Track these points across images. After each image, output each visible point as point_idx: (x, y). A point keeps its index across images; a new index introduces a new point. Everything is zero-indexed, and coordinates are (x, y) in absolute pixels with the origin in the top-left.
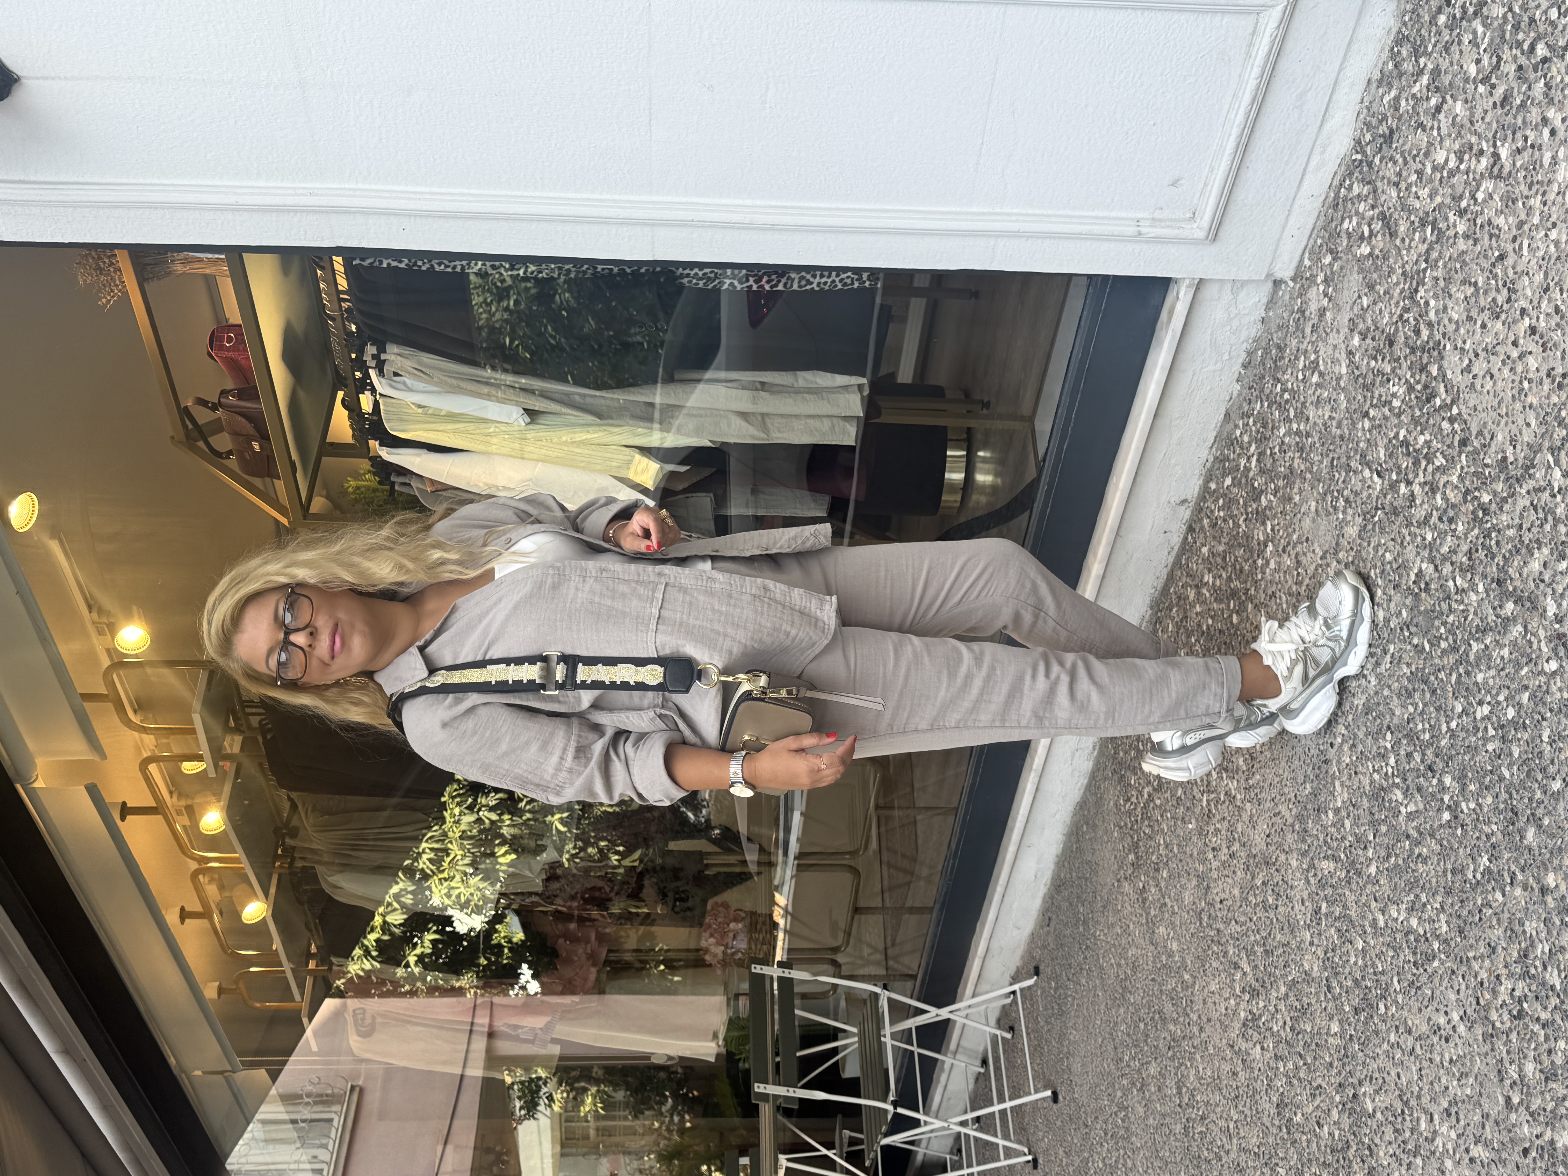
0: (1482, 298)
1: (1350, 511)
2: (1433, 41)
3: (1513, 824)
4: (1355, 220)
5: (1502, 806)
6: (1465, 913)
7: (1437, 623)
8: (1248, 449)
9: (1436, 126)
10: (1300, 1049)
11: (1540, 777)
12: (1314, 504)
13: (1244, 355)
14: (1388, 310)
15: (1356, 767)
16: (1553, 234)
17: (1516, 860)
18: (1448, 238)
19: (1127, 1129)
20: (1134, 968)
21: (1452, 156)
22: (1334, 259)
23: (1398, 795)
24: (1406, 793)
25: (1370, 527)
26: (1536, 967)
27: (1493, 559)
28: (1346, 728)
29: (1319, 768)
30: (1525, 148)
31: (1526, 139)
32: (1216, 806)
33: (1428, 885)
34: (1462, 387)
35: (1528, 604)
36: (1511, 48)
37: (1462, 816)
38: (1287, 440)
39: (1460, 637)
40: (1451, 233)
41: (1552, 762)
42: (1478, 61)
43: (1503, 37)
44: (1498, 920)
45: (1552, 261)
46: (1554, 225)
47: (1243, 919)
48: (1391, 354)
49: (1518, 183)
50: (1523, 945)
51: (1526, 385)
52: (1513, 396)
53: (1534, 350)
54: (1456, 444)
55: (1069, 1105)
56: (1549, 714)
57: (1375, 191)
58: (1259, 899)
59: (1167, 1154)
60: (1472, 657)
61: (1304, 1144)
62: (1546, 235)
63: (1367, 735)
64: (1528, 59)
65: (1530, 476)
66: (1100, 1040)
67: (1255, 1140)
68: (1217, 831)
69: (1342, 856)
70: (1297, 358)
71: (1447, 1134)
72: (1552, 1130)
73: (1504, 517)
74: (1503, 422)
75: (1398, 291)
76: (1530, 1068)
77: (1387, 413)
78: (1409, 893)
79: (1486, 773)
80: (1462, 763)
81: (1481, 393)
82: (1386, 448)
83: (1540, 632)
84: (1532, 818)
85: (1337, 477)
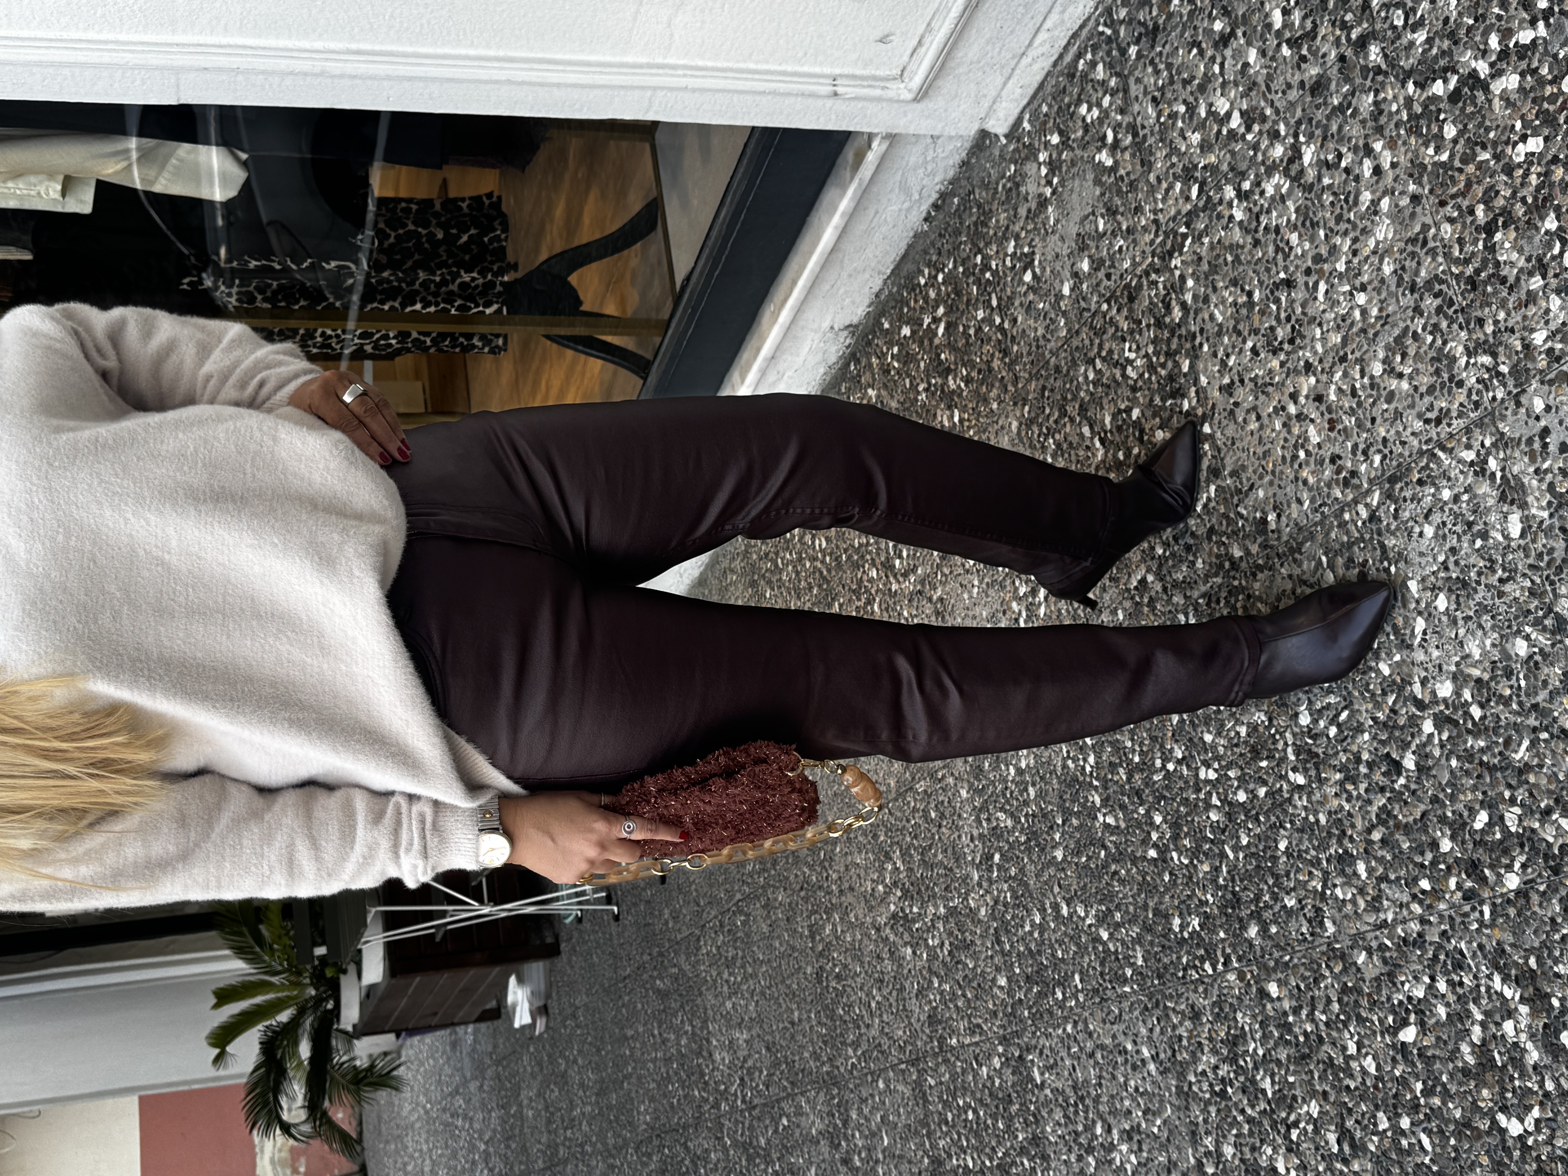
0: (1256, 316)
3: (1233, 908)
4: (1095, 112)
6: (1166, 960)
8: (934, 309)
9: (1218, 60)
11: (1270, 880)
12: (1015, 424)
13: (935, 196)
14: (1131, 253)
16: (1361, 299)
17: (1233, 946)
18: (1220, 216)
21: (1236, 115)
22: (1063, 143)
23: (1098, 800)
24: (1105, 801)
26: (1245, 1061)
30: (1336, 167)
31: (1340, 156)
33: (1123, 908)
34: (1220, 407)
36: (1333, 25)
37: (1171, 864)
38: (986, 328)
40: (1224, 211)
41: (1288, 875)
42: (1286, 12)
44: (1206, 990)
45: (1355, 330)
48: (1131, 310)
49: (1322, 205)
50: (1232, 1031)
51: (1302, 454)
52: (1284, 458)
53: (1318, 420)
56: (1288, 825)
57: (1126, 92)
61: (959, 1070)
62: (1351, 294)
64: (1356, 54)
67: (900, 1033)
69: (1023, 820)
70: (1005, 237)
71: (1126, 1154)
73: (1257, 585)
74: (1267, 479)
75: (1146, 239)
76: (1228, 1150)
77: (1118, 376)
78: (1101, 902)
79: (1205, 839)
80: (1178, 811)
81: (1243, 428)
82: (1114, 417)
83: (1288, 735)
84: (1256, 916)
85: (1047, 411)
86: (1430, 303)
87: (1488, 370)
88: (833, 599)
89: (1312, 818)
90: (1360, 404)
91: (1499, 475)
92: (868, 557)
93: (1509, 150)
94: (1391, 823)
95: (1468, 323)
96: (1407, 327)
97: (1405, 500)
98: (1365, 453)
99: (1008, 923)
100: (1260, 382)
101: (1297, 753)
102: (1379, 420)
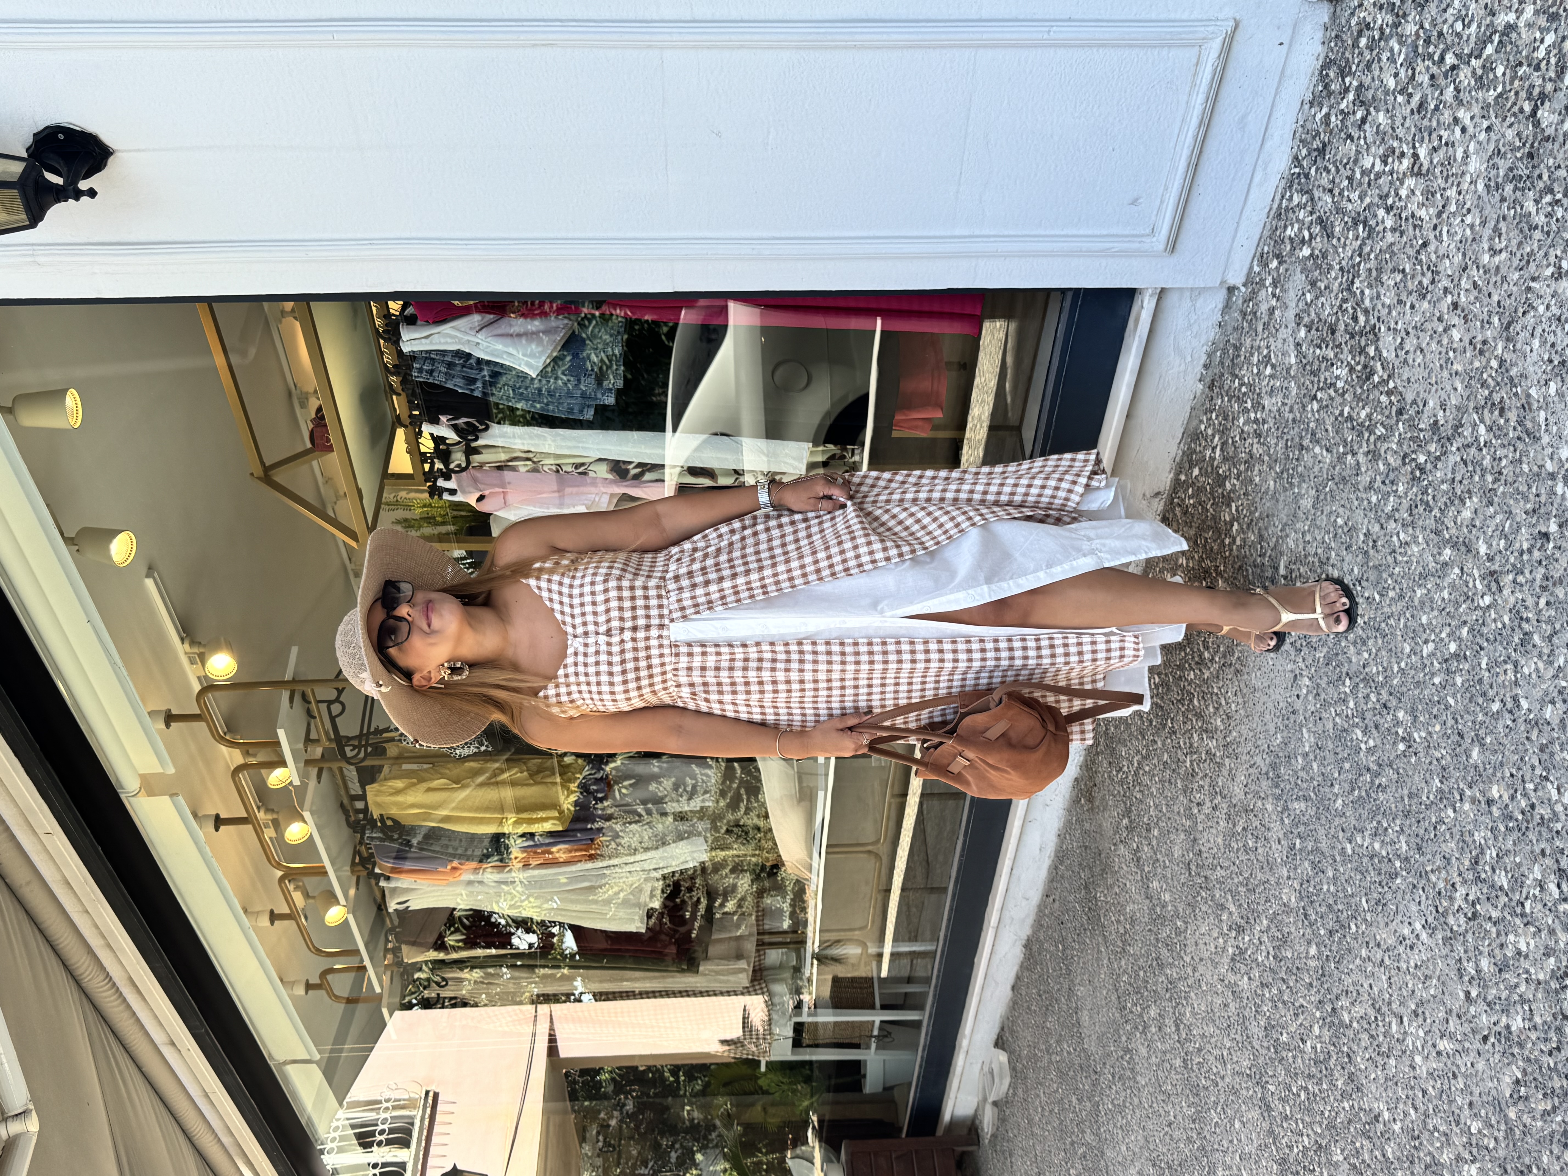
0: (1409, 283)
1: (1304, 486)
2: (1356, 61)
3: (1460, 746)
4: (1296, 226)
5: (1449, 731)
6: (1422, 832)
8: (1212, 441)
9: (1362, 135)
10: (1283, 975)
11: (1480, 700)
12: (1272, 483)
13: (1204, 358)
14: (1329, 303)
15: (1320, 713)
16: (1469, 219)
17: (1464, 778)
18: (1379, 233)
19: (1132, 1070)
20: (1133, 922)
21: (1378, 161)
22: (1280, 263)
23: (1358, 733)
24: (1364, 731)
25: (1322, 497)
26: (1486, 872)
27: (1430, 511)
28: (1310, 679)
29: (1288, 719)
30: (1440, 147)
31: (1441, 137)
32: (1198, 765)
34: (1397, 363)
35: (1463, 548)
36: (1424, 60)
37: (1415, 745)
38: (1246, 429)
39: (1405, 585)
40: (1380, 228)
42: (1396, 75)
43: (1415, 50)
44: (1451, 833)
47: (1227, 864)
48: (1334, 340)
49: (1436, 178)
50: (1474, 853)
51: (1451, 354)
52: (1441, 366)
53: (1457, 323)
54: (1394, 414)
55: (1079, 1056)
56: (1485, 645)
57: (1312, 199)
58: (1241, 845)
59: (1169, 1087)
60: (1416, 602)
61: (1291, 1060)
62: (1463, 221)
63: (1328, 683)
64: (1439, 67)
65: (1459, 434)
66: (1105, 992)
67: (1246, 1063)
68: (1200, 788)
69: (1312, 794)
70: (1252, 355)
71: (1416, 1032)
72: (1507, 1016)
73: (1438, 474)
74: (1434, 389)
75: (1337, 285)
76: (1484, 963)
77: (1332, 393)
78: (1372, 820)
79: (1434, 704)
80: (1413, 697)
81: (1413, 366)
82: (1334, 425)
83: (1475, 571)
84: (1476, 739)
85: (1291, 456)
87: (1550, 204)
89: (1500, 625)
90: (1480, 290)
93: (1535, 55)
94: (1550, 584)
95: (1533, 183)
96: (1498, 216)
97: (1518, 334)
98: (1488, 322)
99: (1313, 895)
100: (1419, 325)
101: (1482, 580)
102: (1493, 291)
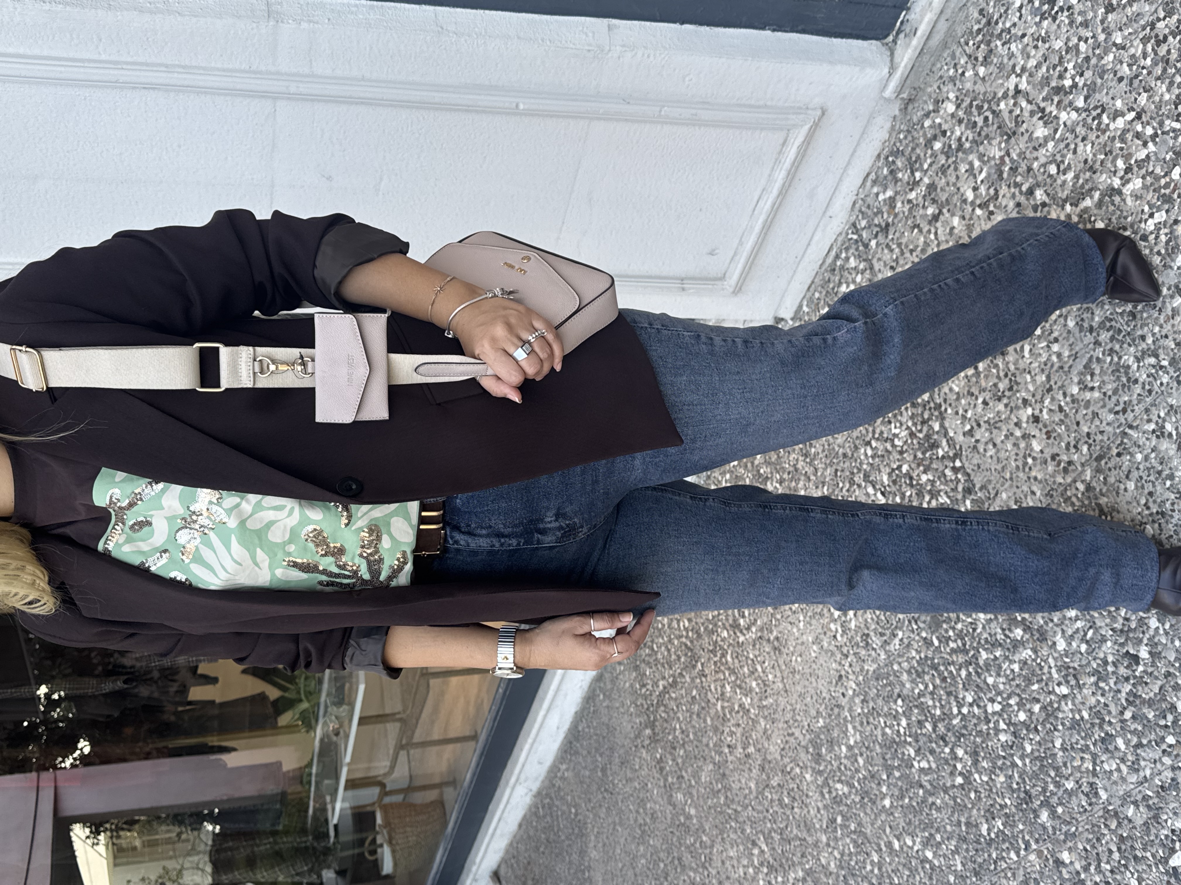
0: (982, 380)
2: (929, 161)
3: (1027, 804)
5: (1015, 787)
6: (980, 860)
7: (945, 626)
9: (933, 231)
11: (1052, 773)
15: (867, 718)
16: (1055, 348)
17: (1031, 833)
20: (653, 818)
23: (912, 752)
24: (918, 751)
28: (857, 685)
29: (832, 709)
32: (730, 713)
33: (942, 829)
34: (965, 446)
35: (1037, 635)
36: (1009, 186)
37: (975, 784)
39: (968, 643)
41: (1065, 765)
42: (975, 189)
43: (999, 174)
44: (1013, 874)
45: (1054, 369)
46: (1056, 340)
47: (760, 808)
51: (1030, 461)
52: (1017, 467)
53: (1038, 435)
54: (960, 489)
56: (1060, 727)
58: (775, 797)
60: (981, 662)
62: (1048, 346)
63: (878, 695)
64: (1028, 199)
66: (620, 865)
68: (732, 734)
69: (856, 784)
77: (889, 447)
78: (924, 830)
79: (999, 757)
80: (974, 742)
81: (984, 456)
82: (890, 475)
83: (1051, 660)
84: (1046, 804)
85: (841, 485)
86: (1105, 336)
87: (1154, 366)
88: (697, 662)
89: (1077, 717)
90: (1066, 415)
91: (1174, 433)
92: (720, 623)
93: (1143, 225)
94: (1138, 702)
95: (1134, 340)
96: (1092, 356)
97: (1110, 469)
98: (1075, 447)
99: (854, 868)
100: (992, 421)
101: (1059, 671)
102: (1082, 422)
